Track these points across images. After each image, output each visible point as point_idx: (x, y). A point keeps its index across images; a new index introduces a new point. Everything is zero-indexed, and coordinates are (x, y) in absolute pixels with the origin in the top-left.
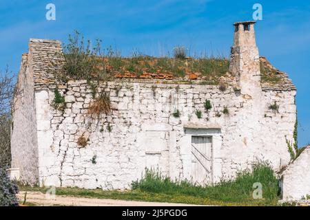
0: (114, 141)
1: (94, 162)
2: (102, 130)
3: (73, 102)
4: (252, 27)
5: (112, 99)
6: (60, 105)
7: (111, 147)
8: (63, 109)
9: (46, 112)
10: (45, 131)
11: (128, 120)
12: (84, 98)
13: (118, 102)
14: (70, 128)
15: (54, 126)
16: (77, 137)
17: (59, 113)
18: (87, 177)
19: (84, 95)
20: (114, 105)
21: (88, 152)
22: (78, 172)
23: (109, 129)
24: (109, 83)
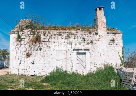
0: (42, 55)
1: (33, 63)
2: (37, 50)
3: (25, 38)
4: (102, 9)
5: (42, 37)
6: (20, 40)
7: (41, 57)
8: (21, 41)
9: (14, 43)
10: (13, 50)
11: (49, 46)
12: (30, 36)
13: (45, 39)
14: (23, 49)
15: (17, 48)
16: (26, 53)
17: (19, 43)
18: (30, 70)
19: (29, 35)
20: (42, 40)
21: (30, 59)
22: (26, 68)
23: (40, 49)
24: (41, 31)
